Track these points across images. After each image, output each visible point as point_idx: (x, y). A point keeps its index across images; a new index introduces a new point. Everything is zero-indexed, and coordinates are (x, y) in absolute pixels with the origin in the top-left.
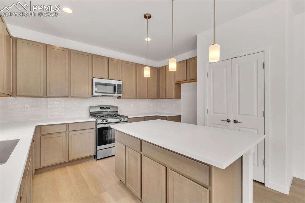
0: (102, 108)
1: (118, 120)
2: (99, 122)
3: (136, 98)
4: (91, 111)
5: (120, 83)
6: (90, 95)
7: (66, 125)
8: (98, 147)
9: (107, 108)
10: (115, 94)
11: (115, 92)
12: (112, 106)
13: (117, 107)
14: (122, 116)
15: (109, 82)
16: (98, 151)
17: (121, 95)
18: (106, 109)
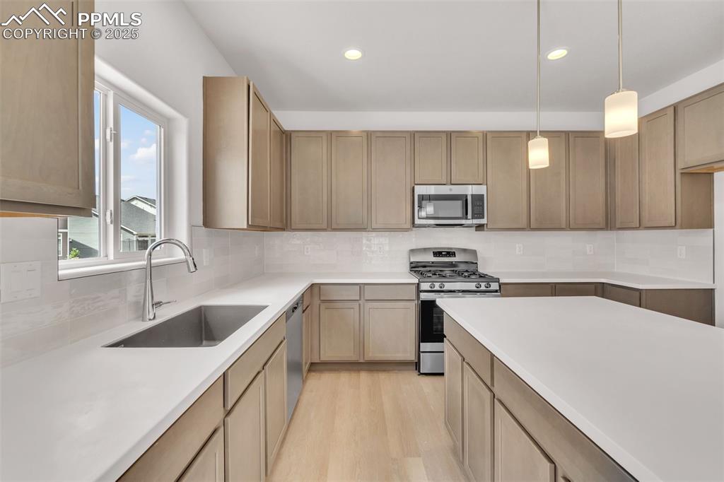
0: (438, 254)
1: (472, 286)
2: (425, 286)
3: (529, 228)
4: (412, 260)
5: (481, 190)
6: (408, 225)
7: (360, 287)
8: (421, 344)
9: (450, 254)
10: (467, 219)
11: (467, 214)
12: (465, 250)
13: (474, 252)
14: (482, 276)
15: (451, 190)
16: (421, 354)
17: (484, 221)
18: (445, 256)
